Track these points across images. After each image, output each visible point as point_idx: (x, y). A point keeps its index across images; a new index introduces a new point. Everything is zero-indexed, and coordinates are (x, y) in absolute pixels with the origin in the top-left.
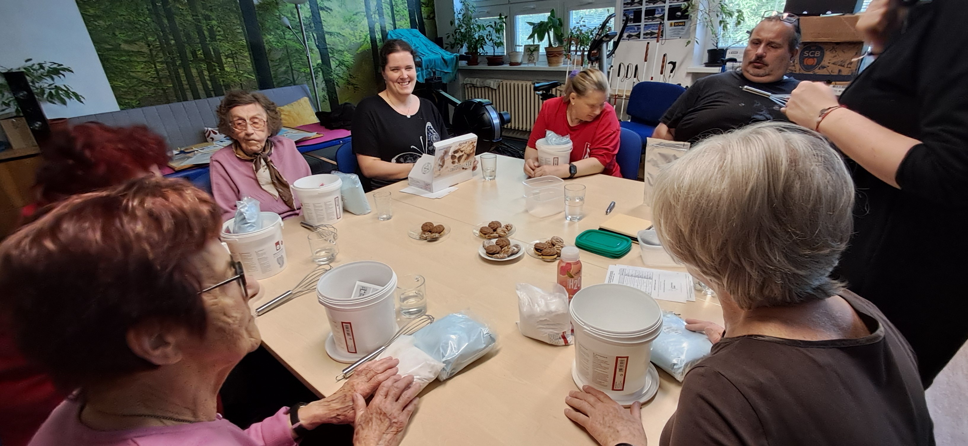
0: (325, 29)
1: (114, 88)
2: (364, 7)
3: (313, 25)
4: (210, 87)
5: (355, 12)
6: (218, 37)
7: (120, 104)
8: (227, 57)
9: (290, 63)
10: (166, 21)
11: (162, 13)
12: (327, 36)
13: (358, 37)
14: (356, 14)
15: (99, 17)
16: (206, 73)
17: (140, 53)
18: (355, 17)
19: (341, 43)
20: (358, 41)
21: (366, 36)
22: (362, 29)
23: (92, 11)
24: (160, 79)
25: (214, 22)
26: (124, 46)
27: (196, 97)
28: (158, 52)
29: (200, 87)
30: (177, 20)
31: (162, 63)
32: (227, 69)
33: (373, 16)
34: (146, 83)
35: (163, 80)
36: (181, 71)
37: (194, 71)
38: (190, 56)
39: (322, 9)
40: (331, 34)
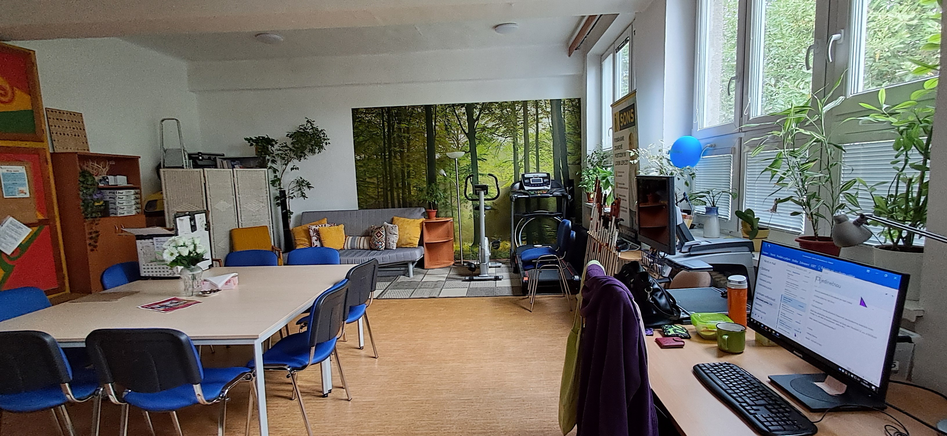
0: (479, 172)
1: (358, 199)
2: (513, 158)
3: (471, 169)
4: (401, 202)
5: (504, 161)
6: (411, 176)
7: (359, 207)
8: (414, 187)
9: (451, 192)
10: (388, 168)
11: (387, 163)
12: (479, 176)
13: (504, 178)
14: (506, 162)
15: (361, 166)
16: (401, 195)
17: (373, 183)
18: (504, 164)
19: (490, 181)
20: (504, 180)
21: (511, 177)
22: (508, 172)
23: (359, 164)
24: (378, 196)
25: (411, 168)
26: (368, 180)
27: (393, 207)
28: (381, 183)
29: (396, 202)
30: (394, 167)
31: (381, 188)
32: (412, 194)
33: (519, 163)
34: (372, 198)
35: (380, 197)
36: (389, 193)
37: (395, 194)
38: (395, 186)
39: (479, 160)
40: (483, 175)
